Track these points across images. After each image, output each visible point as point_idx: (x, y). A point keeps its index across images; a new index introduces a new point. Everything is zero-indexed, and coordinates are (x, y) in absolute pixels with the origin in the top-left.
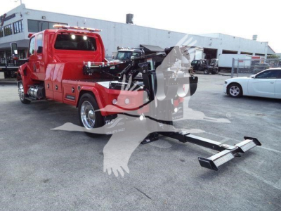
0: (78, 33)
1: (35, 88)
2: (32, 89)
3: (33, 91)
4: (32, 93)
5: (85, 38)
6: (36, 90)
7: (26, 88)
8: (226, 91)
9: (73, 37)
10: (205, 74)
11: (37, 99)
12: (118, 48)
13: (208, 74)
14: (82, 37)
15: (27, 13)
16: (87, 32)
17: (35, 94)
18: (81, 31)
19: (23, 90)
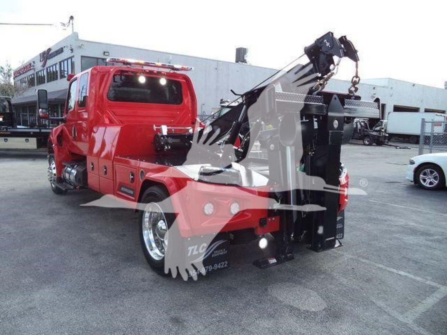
0: (151, 72)
1: (73, 167)
2: (69, 169)
3: (70, 173)
4: (67, 175)
5: (163, 82)
6: (74, 172)
7: (60, 168)
8: (412, 179)
9: (142, 80)
10: (365, 145)
11: (75, 187)
12: (222, 101)
13: (370, 145)
14: (157, 79)
15: (80, 47)
16: (168, 70)
17: (72, 178)
18: (155, 70)
19: (54, 171)
